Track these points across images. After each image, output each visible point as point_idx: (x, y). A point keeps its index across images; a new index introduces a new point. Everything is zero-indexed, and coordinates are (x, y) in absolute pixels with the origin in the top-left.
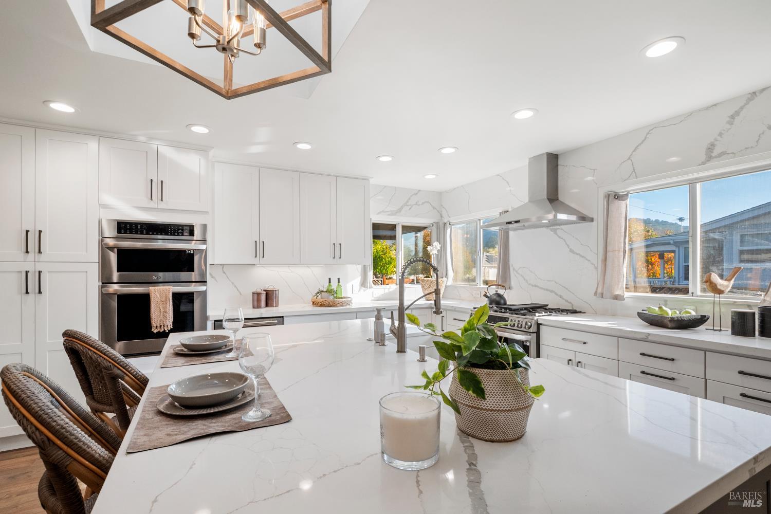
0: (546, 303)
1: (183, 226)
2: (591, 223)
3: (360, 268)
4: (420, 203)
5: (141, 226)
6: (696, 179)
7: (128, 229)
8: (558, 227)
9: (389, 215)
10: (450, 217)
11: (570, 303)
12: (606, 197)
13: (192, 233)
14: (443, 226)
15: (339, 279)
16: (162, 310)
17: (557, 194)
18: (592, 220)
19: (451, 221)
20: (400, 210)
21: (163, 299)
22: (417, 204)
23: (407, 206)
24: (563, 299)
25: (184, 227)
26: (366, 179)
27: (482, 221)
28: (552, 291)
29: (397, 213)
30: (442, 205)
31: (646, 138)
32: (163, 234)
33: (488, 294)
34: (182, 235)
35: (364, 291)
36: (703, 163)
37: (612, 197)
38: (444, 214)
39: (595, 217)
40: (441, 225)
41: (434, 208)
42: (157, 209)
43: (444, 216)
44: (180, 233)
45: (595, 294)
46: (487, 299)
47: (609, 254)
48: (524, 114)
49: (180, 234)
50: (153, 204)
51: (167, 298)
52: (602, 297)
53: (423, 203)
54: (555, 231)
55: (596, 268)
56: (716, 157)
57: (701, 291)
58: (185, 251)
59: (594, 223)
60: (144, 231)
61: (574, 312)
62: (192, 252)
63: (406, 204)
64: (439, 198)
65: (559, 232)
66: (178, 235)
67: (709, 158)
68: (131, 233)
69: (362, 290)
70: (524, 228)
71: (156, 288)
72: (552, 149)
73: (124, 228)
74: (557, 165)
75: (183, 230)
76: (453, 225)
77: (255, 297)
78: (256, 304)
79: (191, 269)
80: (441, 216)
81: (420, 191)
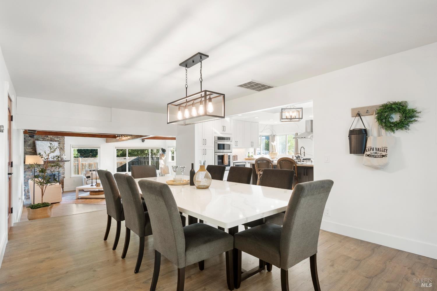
9: (260, 133)
10: (276, 133)
13: (230, 140)
16: (227, 159)
17: (312, 131)
20: (262, 131)
21: (227, 156)
23: (264, 130)
25: (228, 138)
26: (258, 123)
27: (287, 135)
30: (272, 129)
34: (228, 140)
41: (270, 130)
50: (223, 132)
53: (268, 129)
62: (230, 145)
68: (219, 140)
70: (306, 139)
72: (311, 119)
74: (312, 123)
76: (277, 136)
77: (234, 157)
78: (234, 159)
79: (229, 149)
80: (273, 133)
81: (267, 125)
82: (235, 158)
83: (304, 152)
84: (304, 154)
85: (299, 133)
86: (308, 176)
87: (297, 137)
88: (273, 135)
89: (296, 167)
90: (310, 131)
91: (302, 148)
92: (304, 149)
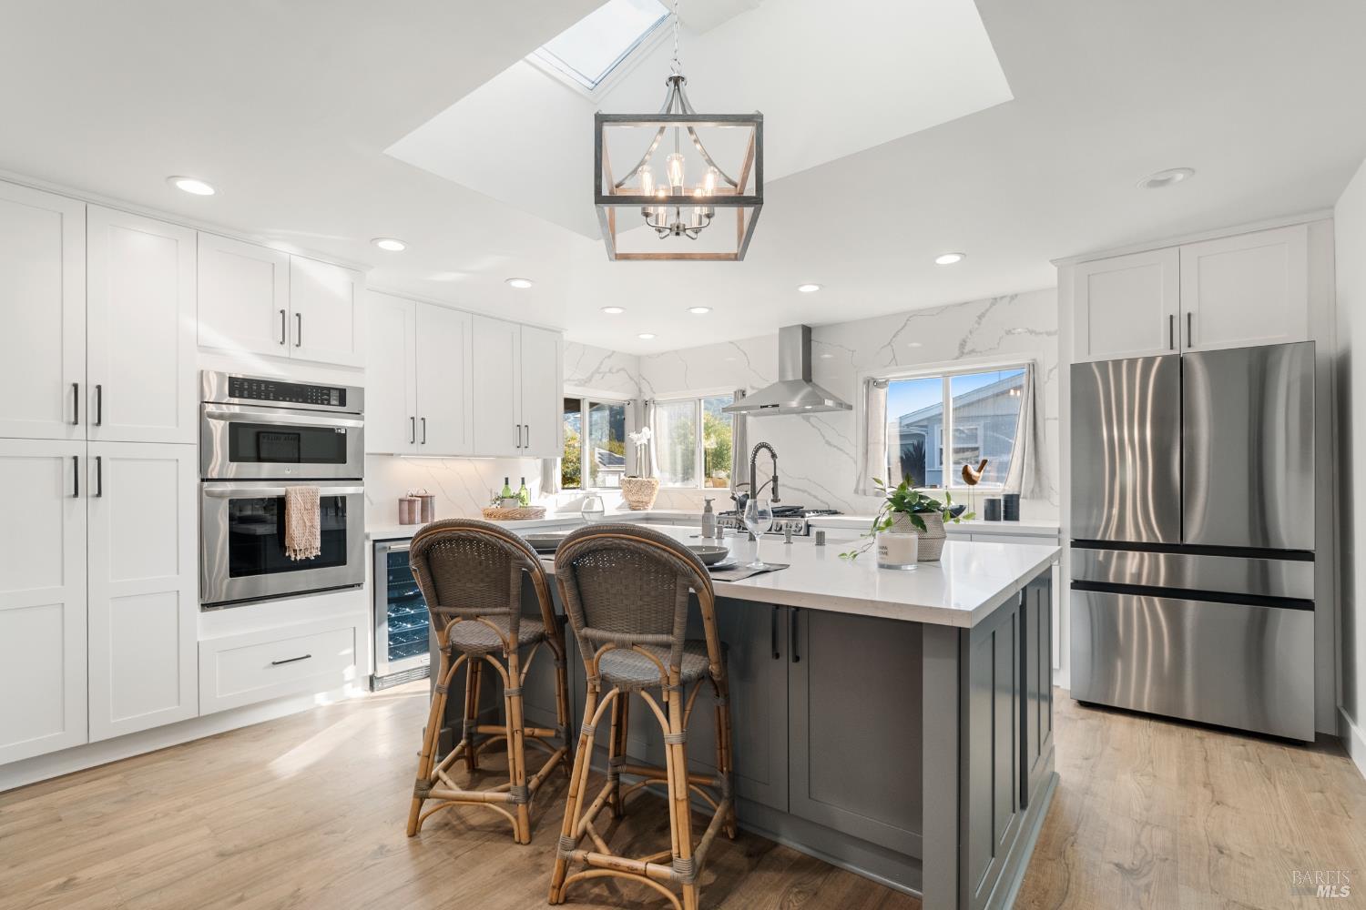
0: (800, 505)
1: (329, 389)
2: (848, 412)
3: (539, 462)
4: (614, 370)
5: (267, 387)
6: (949, 372)
7: (247, 389)
8: (812, 414)
9: (576, 385)
10: (654, 393)
11: (827, 504)
12: (865, 383)
13: (342, 402)
14: (643, 404)
15: (507, 479)
16: (308, 524)
17: (811, 375)
18: (850, 408)
19: (656, 399)
20: (589, 379)
21: (309, 506)
22: (610, 371)
23: (599, 373)
24: (818, 499)
25: (331, 391)
26: (558, 332)
27: (702, 401)
28: (804, 491)
29: (586, 382)
30: (640, 375)
31: (906, 324)
32: (300, 400)
33: (735, 496)
34: (329, 404)
35: (546, 497)
36: (957, 358)
37: (871, 383)
38: (645, 388)
39: (853, 404)
40: (641, 404)
41: (631, 379)
42: (290, 360)
43: (643, 390)
44: (326, 400)
45: (856, 491)
46: (734, 502)
47: (870, 447)
48: (809, 289)
49: (326, 402)
50: (283, 351)
51: (313, 504)
52: (865, 494)
53: (618, 371)
54: (807, 419)
55: (856, 463)
56: (967, 353)
57: (954, 484)
58: (333, 430)
59: (854, 411)
60: (272, 394)
61: (835, 513)
62: (343, 432)
63: (597, 371)
64: (637, 365)
65: (812, 419)
66: (322, 404)
67: (962, 354)
68: (250, 397)
69: (542, 497)
70: (780, 413)
71: (298, 487)
72: (806, 322)
73: (241, 387)
74: (811, 340)
75: (329, 395)
76: (658, 404)
77: (406, 506)
78: (406, 517)
79: (341, 459)
80: (640, 391)
81: (614, 352)
82: (411, 512)
83: (775, 479)
84: (774, 491)
85: (753, 388)
86: (803, 662)
87: (742, 402)
88: (639, 401)
89: (706, 609)
90: (800, 376)
91: (763, 450)
92: (774, 456)
